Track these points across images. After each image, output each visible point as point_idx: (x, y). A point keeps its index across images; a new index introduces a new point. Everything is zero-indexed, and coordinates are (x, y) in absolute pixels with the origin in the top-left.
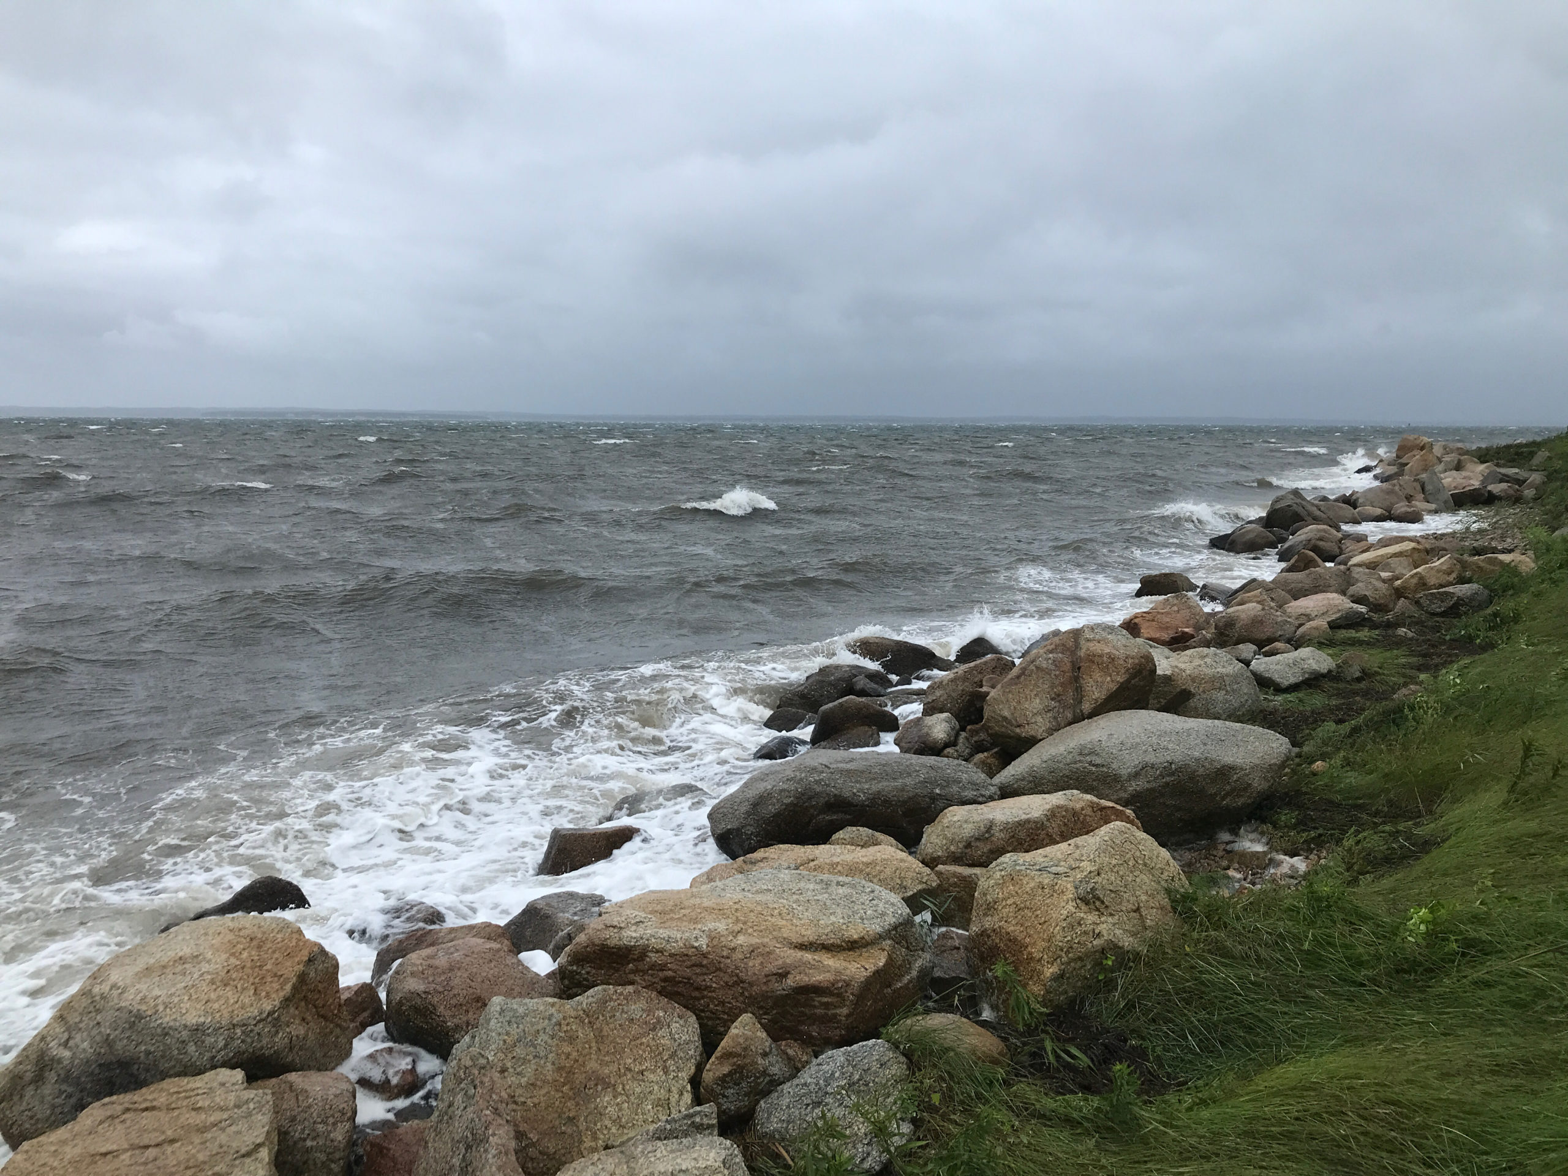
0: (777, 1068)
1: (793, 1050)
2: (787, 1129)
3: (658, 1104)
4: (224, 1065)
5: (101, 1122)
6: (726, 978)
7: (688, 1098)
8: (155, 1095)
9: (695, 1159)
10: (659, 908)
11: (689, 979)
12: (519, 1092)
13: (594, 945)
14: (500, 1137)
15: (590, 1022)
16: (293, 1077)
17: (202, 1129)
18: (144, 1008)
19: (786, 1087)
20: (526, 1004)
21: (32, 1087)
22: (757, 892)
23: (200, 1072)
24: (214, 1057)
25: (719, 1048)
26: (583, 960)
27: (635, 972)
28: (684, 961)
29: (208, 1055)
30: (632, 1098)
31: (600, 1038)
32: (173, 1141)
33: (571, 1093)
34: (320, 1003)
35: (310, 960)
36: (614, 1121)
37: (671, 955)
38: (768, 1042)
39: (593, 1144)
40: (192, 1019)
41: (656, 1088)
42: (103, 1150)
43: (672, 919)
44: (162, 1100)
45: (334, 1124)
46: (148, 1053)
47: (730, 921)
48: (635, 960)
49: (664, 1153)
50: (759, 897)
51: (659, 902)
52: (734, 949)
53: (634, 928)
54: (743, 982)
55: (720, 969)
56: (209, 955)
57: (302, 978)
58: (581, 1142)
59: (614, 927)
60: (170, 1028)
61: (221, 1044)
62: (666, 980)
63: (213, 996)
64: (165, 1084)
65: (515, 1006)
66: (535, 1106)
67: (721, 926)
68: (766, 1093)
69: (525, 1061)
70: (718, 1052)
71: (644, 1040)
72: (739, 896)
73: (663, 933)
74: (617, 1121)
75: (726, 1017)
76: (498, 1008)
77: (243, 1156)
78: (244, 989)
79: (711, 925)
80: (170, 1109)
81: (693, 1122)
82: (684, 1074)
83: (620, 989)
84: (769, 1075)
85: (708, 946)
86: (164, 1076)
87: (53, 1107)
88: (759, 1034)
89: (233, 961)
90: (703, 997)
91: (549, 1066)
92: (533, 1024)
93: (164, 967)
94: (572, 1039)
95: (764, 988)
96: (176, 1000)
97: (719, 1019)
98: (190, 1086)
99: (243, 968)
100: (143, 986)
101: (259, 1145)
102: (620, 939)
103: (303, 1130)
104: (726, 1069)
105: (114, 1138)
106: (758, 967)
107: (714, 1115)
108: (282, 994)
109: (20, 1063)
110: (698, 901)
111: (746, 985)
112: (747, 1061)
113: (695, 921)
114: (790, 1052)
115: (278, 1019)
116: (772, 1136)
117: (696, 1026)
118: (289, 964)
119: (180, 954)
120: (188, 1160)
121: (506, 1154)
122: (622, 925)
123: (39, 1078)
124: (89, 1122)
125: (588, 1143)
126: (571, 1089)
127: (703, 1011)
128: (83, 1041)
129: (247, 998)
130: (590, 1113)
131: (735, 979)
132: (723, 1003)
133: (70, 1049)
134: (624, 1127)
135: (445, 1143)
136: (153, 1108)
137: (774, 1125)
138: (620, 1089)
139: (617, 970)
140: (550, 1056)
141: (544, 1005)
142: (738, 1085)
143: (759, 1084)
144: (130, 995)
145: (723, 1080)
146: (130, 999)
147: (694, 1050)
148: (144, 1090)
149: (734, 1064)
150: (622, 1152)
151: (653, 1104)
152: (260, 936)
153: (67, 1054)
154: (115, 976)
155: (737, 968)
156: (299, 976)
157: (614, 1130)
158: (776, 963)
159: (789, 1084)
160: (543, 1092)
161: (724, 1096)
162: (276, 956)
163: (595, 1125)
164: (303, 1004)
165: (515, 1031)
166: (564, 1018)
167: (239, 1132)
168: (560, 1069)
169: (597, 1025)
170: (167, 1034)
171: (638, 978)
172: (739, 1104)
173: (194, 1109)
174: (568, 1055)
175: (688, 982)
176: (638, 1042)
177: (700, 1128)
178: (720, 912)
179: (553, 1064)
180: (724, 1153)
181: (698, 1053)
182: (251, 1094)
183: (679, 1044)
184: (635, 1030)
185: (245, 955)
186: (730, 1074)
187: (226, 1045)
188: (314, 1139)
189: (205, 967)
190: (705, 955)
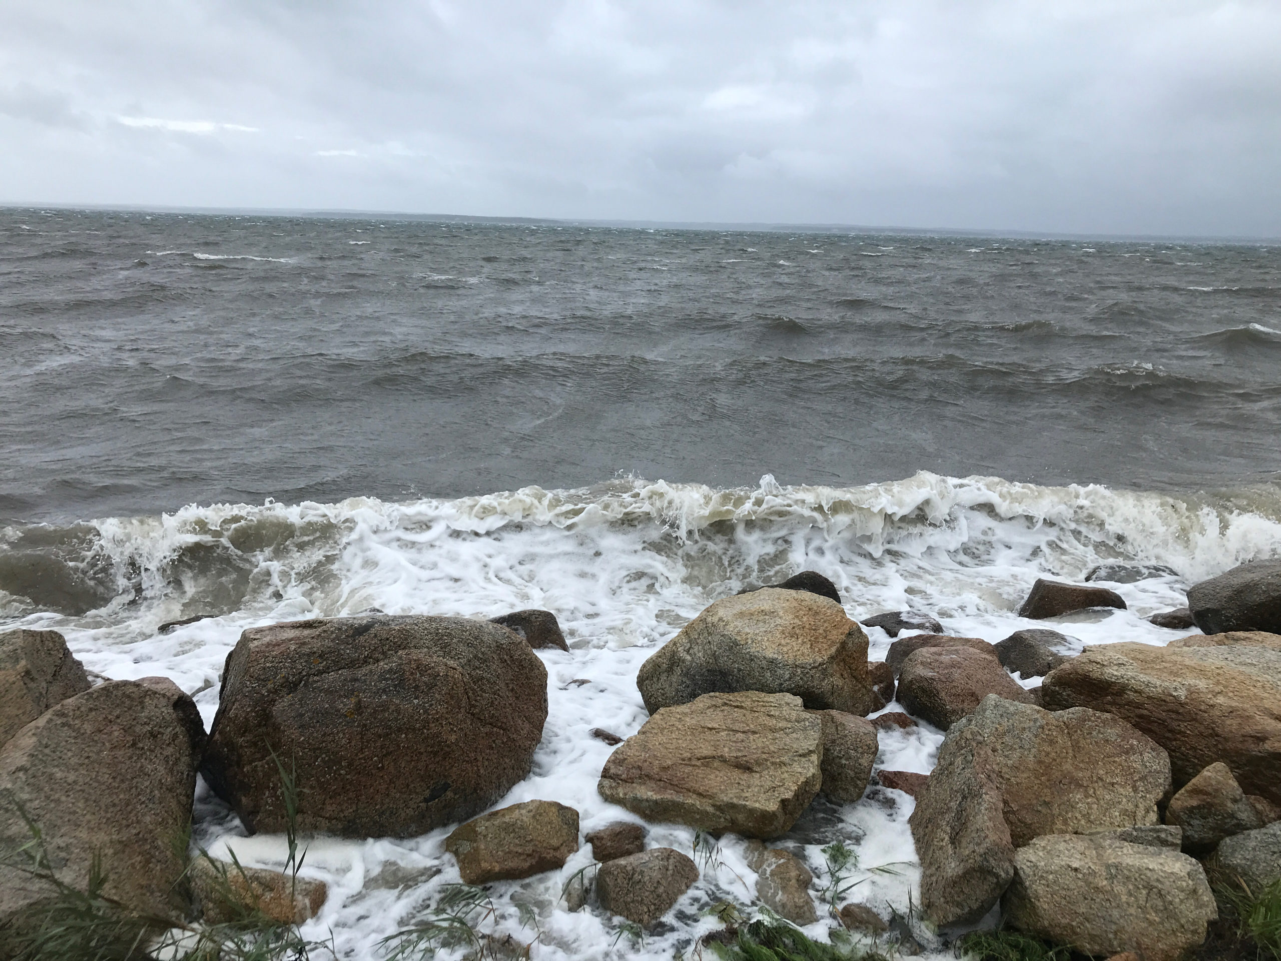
0: (1245, 815)
1: (1262, 805)
2: (1250, 866)
3: (1124, 812)
4: (788, 691)
5: (709, 708)
6: (1202, 729)
7: (1153, 817)
8: (744, 699)
9: (1161, 864)
10: (1141, 656)
11: (1164, 721)
12: (1004, 770)
13: (1077, 673)
14: (990, 797)
15: (1069, 733)
16: (834, 712)
17: (773, 730)
18: (739, 638)
19: (1253, 833)
20: (1016, 705)
21: (666, 674)
22: (1241, 663)
23: (772, 691)
24: (782, 684)
25: (1190, 784)
26: (1065, 684)
27: (1114, 703)
28: (1161, 706)
29: (777, 682)
30: (1102, 802)
31: (1076, 747)
32: (754, 733)
33: (1047, 784)
34: (854, 667)
35: (849, 634)
36: (1083, 816)
37: (1149, 698)
38: (1239, 791)
39: (1064, 827)
40: (770, 654)
41: (1124, 800)
42: (710, 726)
43: (1152, 668)
44: (748, 703)
45: (862, 753)
46: (739, 670)
47: (1211, 682)
48: (1113, 694)
49: (1131, 851)
50: (1242, 668)
51: (1141, 652)
52: (1212, 706)
53: (1116, 668)
54: (1217, 735)
55: (1195, 720)
56: (781, 614)
57: (843, 645)
58: (1053, 823)
59: (1098, 663)
60: (755, 656)
61: (787, 676)
62: (1141, 716)
63: (783, 642)
64: (750, 693)
65: (1007, 705)
66: (1017, 784)
67: (1202, 684)
68: (1232, 833)
69: (1012, 749)
70: (1189, 786)
71: (1117, 759)
72: (1219, 663)
73: (1143, 677)
74: (1087, 816)
75: (1196, 761)
76: (993, 703)
77: (800, 756)
78: (804, 642)
79: (1192, 682)
80: (752, 711)
81: (1158, 837)
82: (1152, 797)
83: (1098, 714)
84: (1237, 819)
85: (1186, 698)
86: (748, 688)
87: (677, 691)
88: (1231, 782)
89: (796, 621)
90: (1175, 740)
91: (1032, 759)
92: (1021, 722)
93: (752, 614)
94: (1052, 742)
95: (1240, 746)
96: (760, 638)
97: (1189, 761)
98: (765, 699)
99: (803, 628)
100: (739, 623)
101: (811, 752)
102: (1102, 674)
103: (840, 751)
104: (1195, 803)
105: (715, 719)
106: (1235, 727)
107: (1179, 837)
108: (829, 653)
109: (660, 657)
110: (1179, 659)
111: (1221, 739)
112: (1217, 801)
113: (1176, 675)
114: (1259, 806)
115: (825, 669)
116: (1234, 868)
117: (1168, 760)
118: (835, 632)
119: (762, 608)
120: (763, 748)
121: (996, 810)
122: (1105, 663)
123: (670, 670)
124: (701, 705)
125: (1059, 825)
126: (1048, 780)
127: (1174, 751)
128: (699, 652)
129: (806, 649)
130: (1064, 803)
131: (1210, 731)
132: (1194, 749)
133: (690, 655)
134: (1092, 822)
135: (945, 790)
136: (742, 707)
137: (1237, 860)
138: (1091, 792)
139: (1096, 699)
140: (1033, 750)
141: (1031, 709)
142: (1205, 818)
143: (1226, 823)
144: (730, 627)
145: (1191, 811)
146: (730, 630)
147: (1164, 780)
148: (736, 694)
149: (1204, 801)
150: (1091, 840)
151: (1120, 812)
152: (815, 608)
153: (689, 658)
154: (721, 613)
155: (1214, 723)
156: (842, 643)
157: (1083, 822)
158: (1255, 727)
159: (1257, 831)
160: (1025, 775)
161: (1190, 824)
162: (826, 625)
163: (1067, 813)
164: (842, 664)
165: (1005, 723)
166: (1047, 724)
167: (798, 739)
168: (1040, 762)
169: (1075, 737)
170: (752, 660)
171: (1114, 709)
172: (1203, 835)
173: (769, 715)
174: (1047, 754)
175: (1162, 723)
176: (1112, 759)
177: (1164, 843)
178: (1201, 672)
179: (1035, 757)
180: (1189, 868)
181: (1167, 783)
182: (806, 715)
183: (1150, 772)
184: (1108, 749)
185: (805, 619)
186: (1198, 807)
187: (790, 678)
188: (847, 759)
189: (779, 621)
190: (1182, 705)
